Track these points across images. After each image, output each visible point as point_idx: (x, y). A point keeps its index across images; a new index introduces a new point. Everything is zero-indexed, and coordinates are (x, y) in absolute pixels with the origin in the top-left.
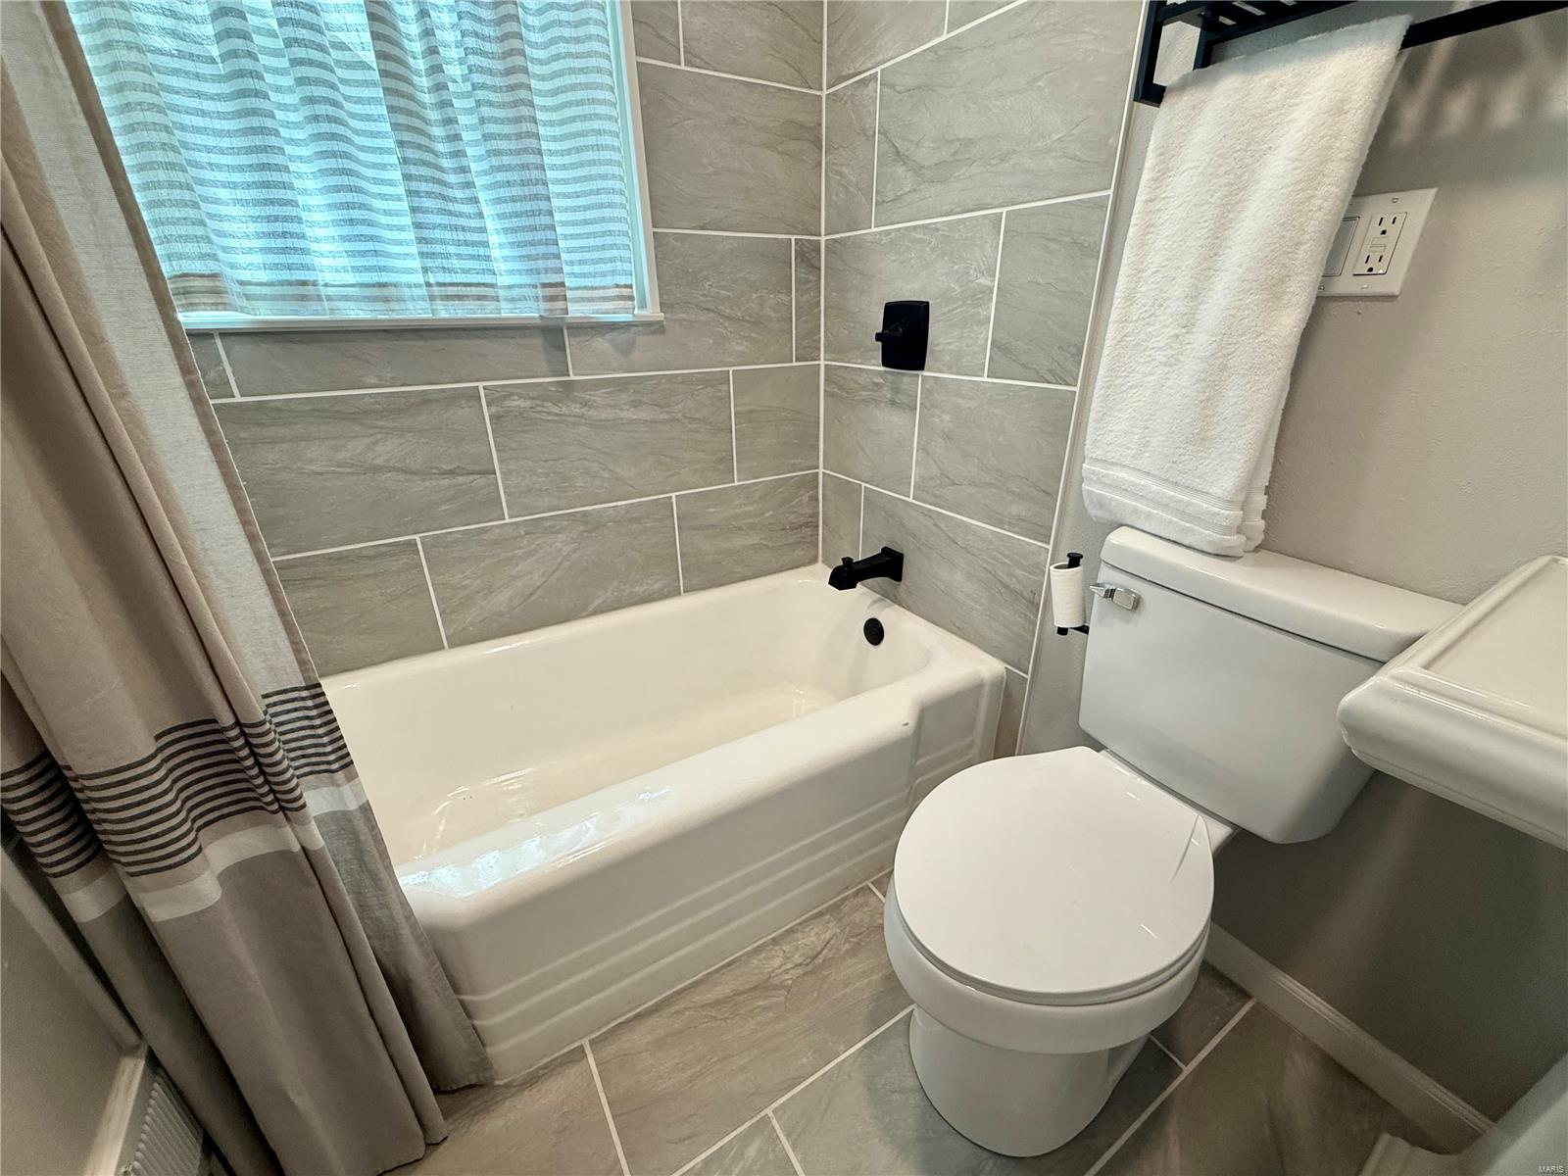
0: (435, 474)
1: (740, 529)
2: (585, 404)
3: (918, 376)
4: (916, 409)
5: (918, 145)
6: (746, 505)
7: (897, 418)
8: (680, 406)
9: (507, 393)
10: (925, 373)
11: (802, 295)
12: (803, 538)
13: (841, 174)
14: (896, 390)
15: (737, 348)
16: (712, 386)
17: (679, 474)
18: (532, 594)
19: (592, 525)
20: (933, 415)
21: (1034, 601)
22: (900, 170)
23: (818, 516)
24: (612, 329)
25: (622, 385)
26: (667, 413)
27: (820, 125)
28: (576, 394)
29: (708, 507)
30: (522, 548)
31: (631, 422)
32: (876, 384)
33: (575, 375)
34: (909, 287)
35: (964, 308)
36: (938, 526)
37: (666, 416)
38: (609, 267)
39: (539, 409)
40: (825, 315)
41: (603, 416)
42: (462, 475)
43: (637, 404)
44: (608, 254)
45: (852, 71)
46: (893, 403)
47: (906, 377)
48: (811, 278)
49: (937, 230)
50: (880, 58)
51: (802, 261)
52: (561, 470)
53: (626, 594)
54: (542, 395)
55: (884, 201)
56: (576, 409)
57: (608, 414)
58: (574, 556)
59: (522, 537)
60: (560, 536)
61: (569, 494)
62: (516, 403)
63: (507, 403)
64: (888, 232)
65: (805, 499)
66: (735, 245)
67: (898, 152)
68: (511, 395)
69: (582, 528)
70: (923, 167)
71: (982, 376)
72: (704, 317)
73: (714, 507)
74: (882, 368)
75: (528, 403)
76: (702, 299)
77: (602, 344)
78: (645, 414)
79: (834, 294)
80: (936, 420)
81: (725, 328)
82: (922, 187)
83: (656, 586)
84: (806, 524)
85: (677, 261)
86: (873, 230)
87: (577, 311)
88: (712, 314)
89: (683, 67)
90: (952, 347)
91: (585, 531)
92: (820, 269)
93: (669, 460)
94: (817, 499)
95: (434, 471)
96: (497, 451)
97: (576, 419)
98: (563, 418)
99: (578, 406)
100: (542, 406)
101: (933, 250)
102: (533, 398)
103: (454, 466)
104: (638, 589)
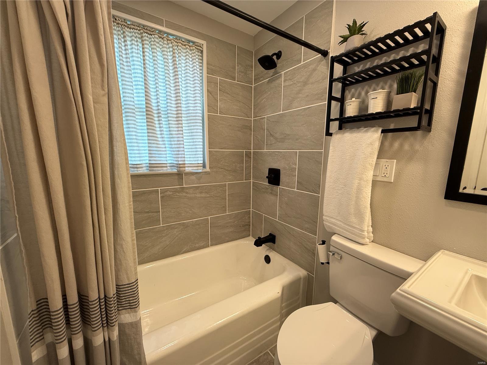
0: (143, 213)
1: (228, 226)
2: (187, 193)
3: (278, 187)
4: (278, 195)
5: (276, 133)
6: (230, 220)
7: (273, 198)
8: (213, 193)
9: (167, 190)
10: (280, 187)
11: (247, 164)
12: (246, 229)
13: (257, 137)
14: (272, 190)
15: (229, 177)
16: (222, 187)
17: (211, 211)
18: (165, 248)
19: (185, 226)
20: (283, 198)
21: (314, 253)
22: (272, 138)
23: (250, 223)
24: (196, 174)
25: (197, 188)
26: (209, 195)
27: (251, 126)
28: (184, 190)
29: (219, 220)
30: (165, 233)
31: (199, 197)
32: (267, 188)
33: (185, 185)
34: (275, 165)
35: (289, 172)
36: (285, 228)
37: (208, 196)
38: (197, 159)
39: (174, 194)
40: (253, 169)
41: (191, 196)
42: (151, 213)
43: (201, 193)
44: (197, 156)
45: (259, 116)
46: (271, 193)
47: (275, 187)
48: (249, 160)
49: (282, 153)
50: (266, 114)
51: (247, 156)
52: (178, 211)
53: (193, 247)
54: (175, 191)
55: (268, 144)
56: (184, 194)
57: (193, 195)
58: (179, 236)
59: (165, 230)
60: (176, 229)
61: (180, 217)
62: (168, 193)
63: (166, 193)
64: (269, 152)
65: (247, 218)
66: (229, 153)
67: (271, 134)
68: (167, 191)
69: (182, 227)
70: (277, 138)
71: (295, 189)
72: (220, 170)
73: (221, 220)
74: (268, 184)
75: (172, 193)
76: (221, 166)
77: (193, 177)
78: (203, 195)
79: (255, 164)
80: (283, 199)
81: (226, 173)
82: (277, 143)
83: (203, 244)
84: (247, 225)
85: (214, 157)
86: (265, 150)
87: (188, 169)
88: (223, 169)
89: (219, 115)
90: (287, 181)
91: (183, 228)
92: (251, 158)
93: (208, 207)
94: (250, 218)
95: (143, 212)
96: (161, 206)
97: (184, 197)
98: (181, 197)
99: (185, 193)
100: (175, 194)
101: (281, 157)
102: (173, 192)
103: (148, 210)
104: (197, 245)
